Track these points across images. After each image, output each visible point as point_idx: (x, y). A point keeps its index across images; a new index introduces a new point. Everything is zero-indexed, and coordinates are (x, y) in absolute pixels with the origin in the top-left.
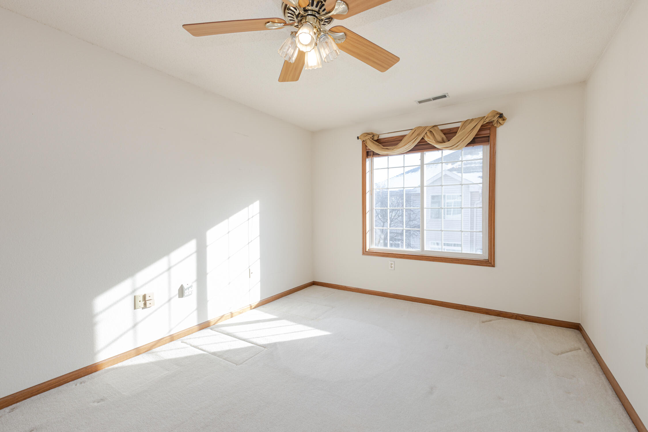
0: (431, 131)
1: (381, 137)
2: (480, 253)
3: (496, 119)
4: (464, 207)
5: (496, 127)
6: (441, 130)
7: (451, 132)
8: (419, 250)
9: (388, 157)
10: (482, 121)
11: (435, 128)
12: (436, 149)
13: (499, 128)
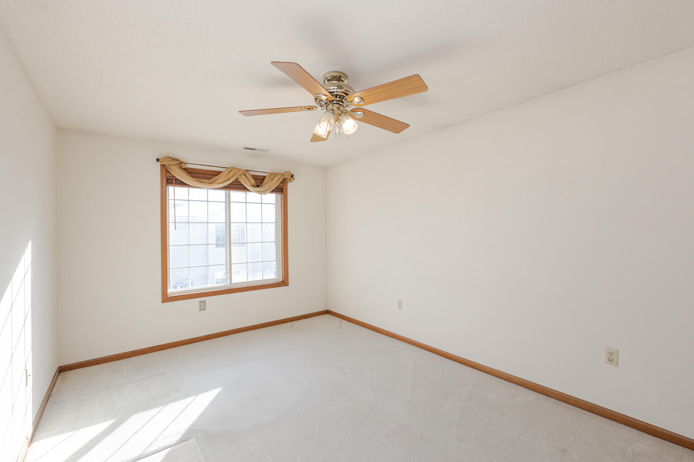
0: (244, 174)
1: (188, 166)
2: (273, 278)
3: (289, 177)
4: (264, 241)
5: (287, 183)
6: (251, 175)
7: (258, 178)
8: (225, 284)
9: (189, 189)
10: (283, 177)
11: (248, 172)
12: (248, 190)
13: (290, 183)
